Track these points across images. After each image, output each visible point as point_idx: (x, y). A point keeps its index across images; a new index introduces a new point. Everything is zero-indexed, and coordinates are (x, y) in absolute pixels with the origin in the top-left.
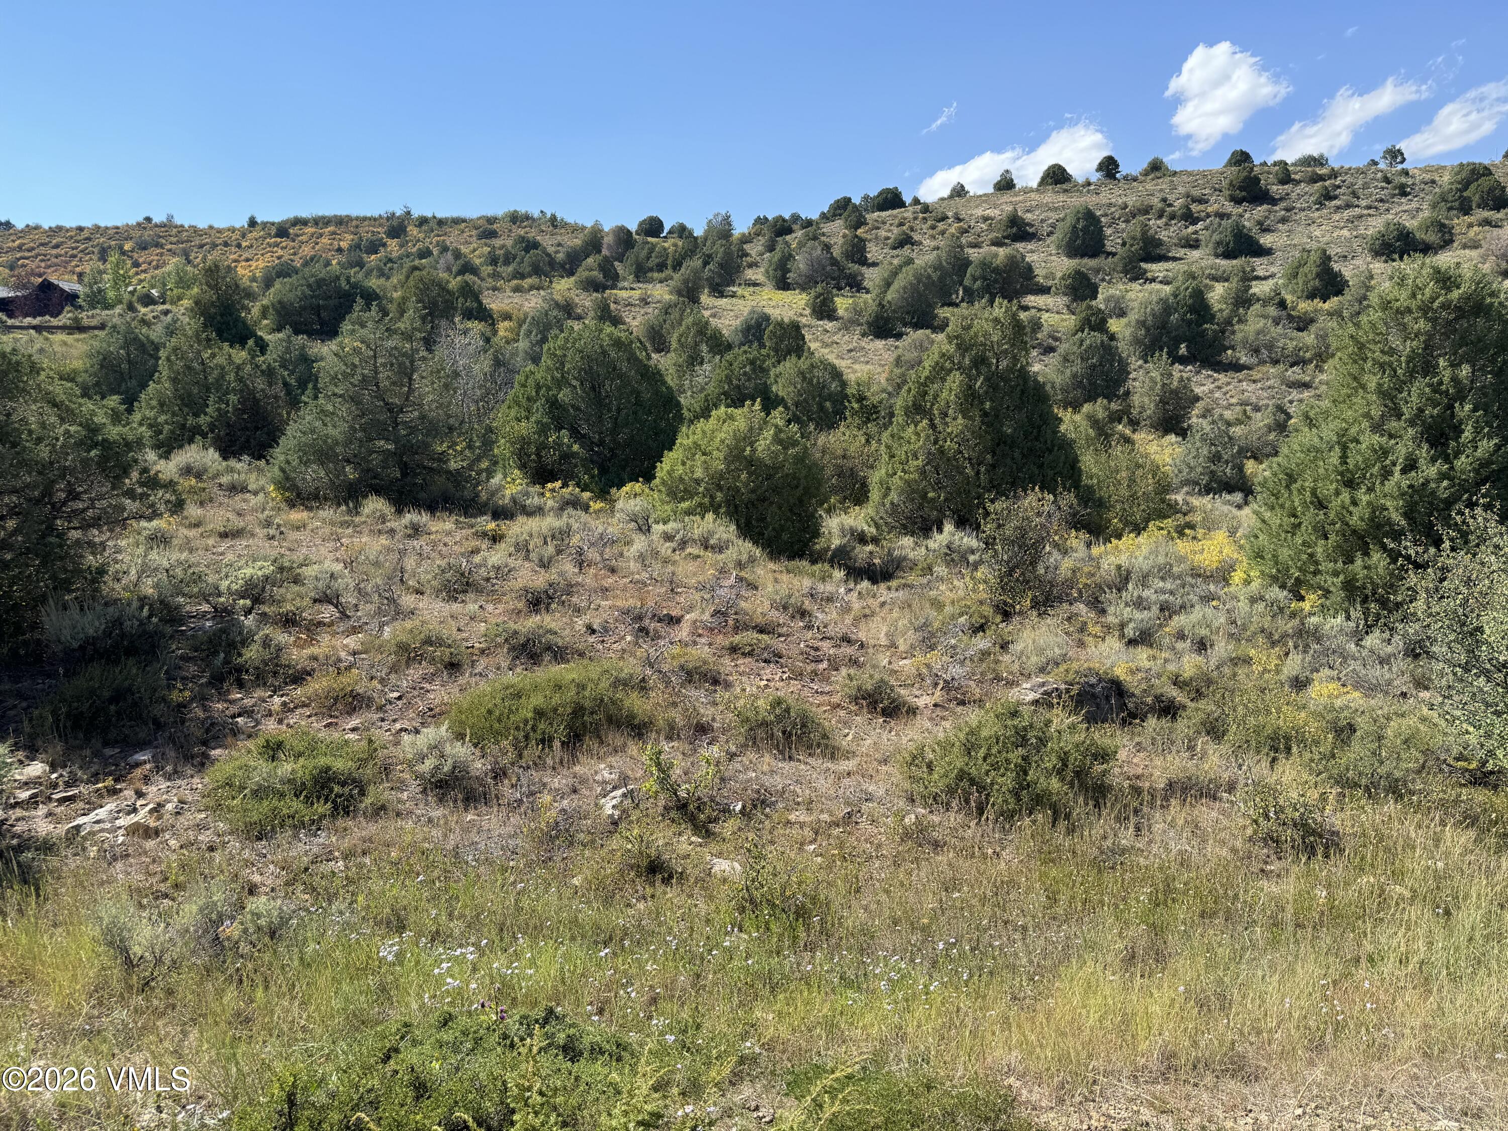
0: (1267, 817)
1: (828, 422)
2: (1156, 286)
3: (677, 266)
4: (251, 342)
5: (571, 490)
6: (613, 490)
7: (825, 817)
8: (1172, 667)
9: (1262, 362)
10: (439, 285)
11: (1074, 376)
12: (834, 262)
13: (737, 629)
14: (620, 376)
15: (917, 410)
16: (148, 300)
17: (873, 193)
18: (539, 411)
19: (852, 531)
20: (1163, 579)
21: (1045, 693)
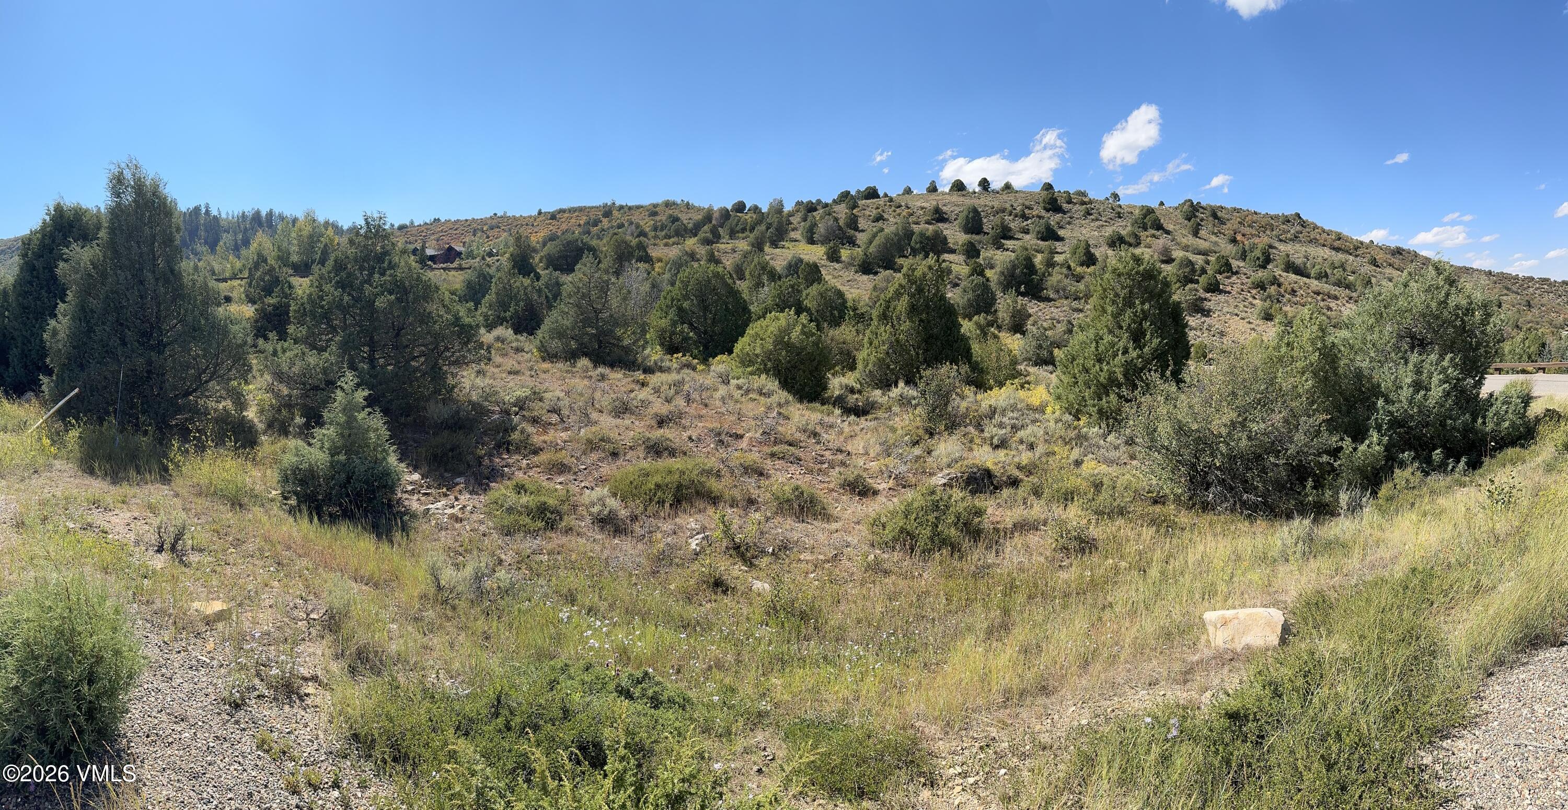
0: (1062, 537)
1: (836, 322)
2: (1009, 253)
3: (752, 229)
4: (532, 275)
5: (688, 358)
6: (711, 359)
7: (821, 557)
8: (1016, 460)
9: (1060, 298)
10: (626, 243)
11: (969, 300)
12: (840, 228)
13: (775, 443)
14: (716, 294)
15: (885, 317)
16: (490, 254)
17: (862, 189)
18: (672, 313)
19: (847, 386)
20: (1012, 411)
21: (950, 479)
